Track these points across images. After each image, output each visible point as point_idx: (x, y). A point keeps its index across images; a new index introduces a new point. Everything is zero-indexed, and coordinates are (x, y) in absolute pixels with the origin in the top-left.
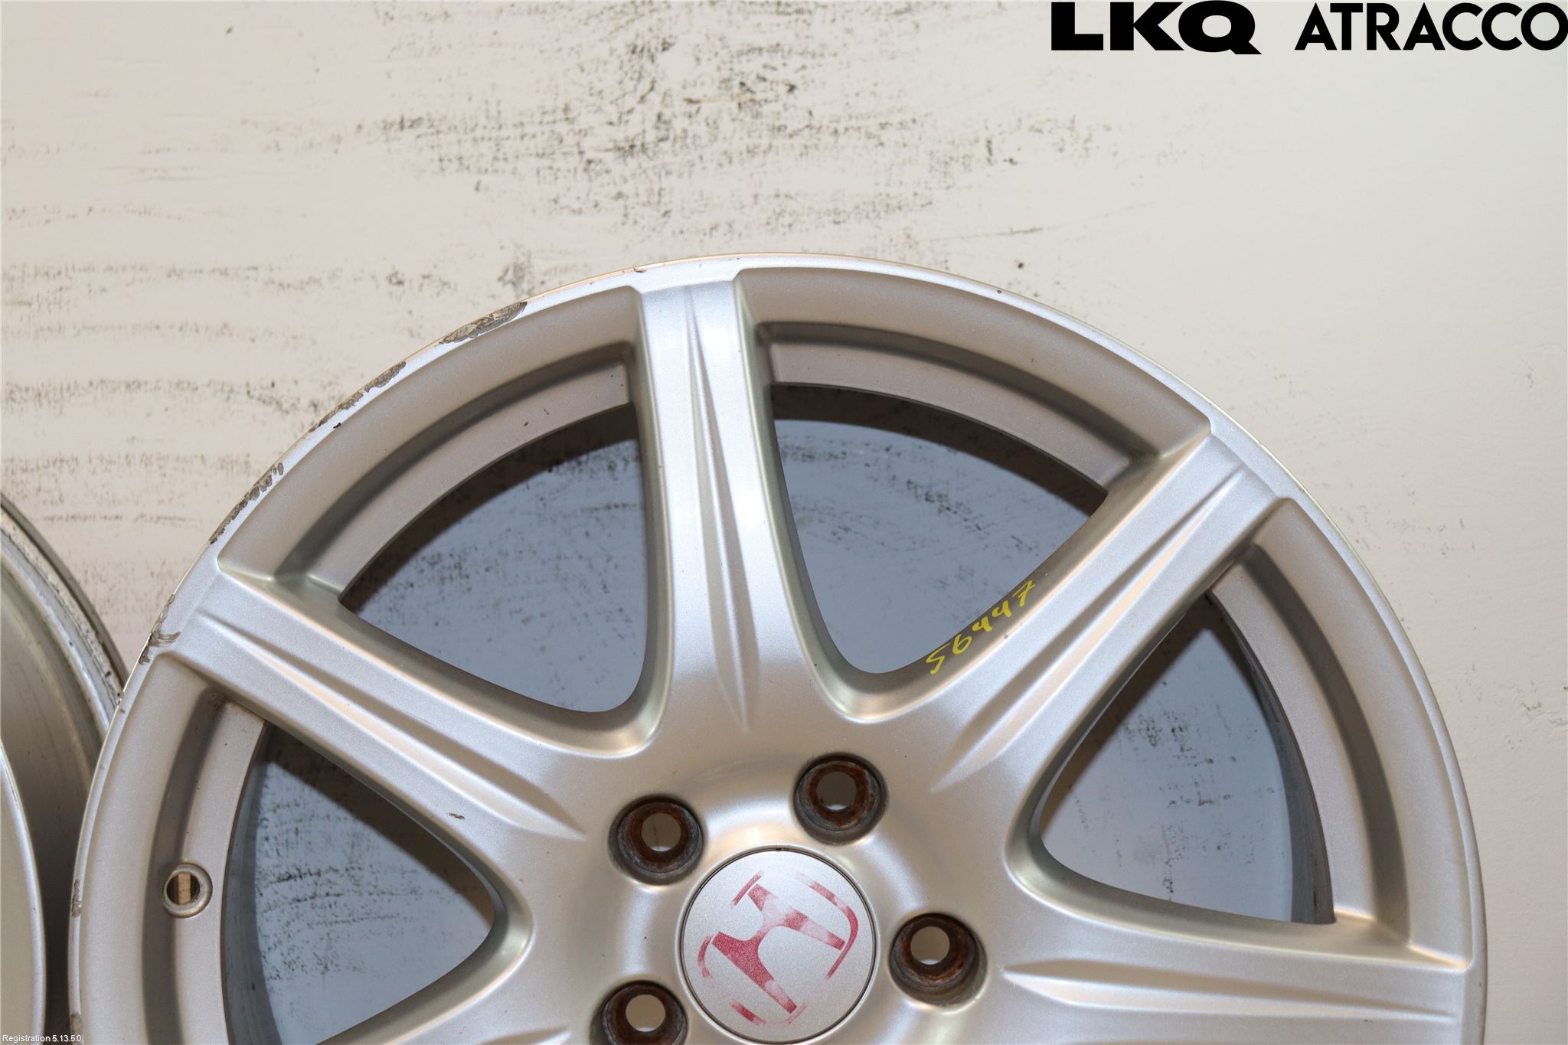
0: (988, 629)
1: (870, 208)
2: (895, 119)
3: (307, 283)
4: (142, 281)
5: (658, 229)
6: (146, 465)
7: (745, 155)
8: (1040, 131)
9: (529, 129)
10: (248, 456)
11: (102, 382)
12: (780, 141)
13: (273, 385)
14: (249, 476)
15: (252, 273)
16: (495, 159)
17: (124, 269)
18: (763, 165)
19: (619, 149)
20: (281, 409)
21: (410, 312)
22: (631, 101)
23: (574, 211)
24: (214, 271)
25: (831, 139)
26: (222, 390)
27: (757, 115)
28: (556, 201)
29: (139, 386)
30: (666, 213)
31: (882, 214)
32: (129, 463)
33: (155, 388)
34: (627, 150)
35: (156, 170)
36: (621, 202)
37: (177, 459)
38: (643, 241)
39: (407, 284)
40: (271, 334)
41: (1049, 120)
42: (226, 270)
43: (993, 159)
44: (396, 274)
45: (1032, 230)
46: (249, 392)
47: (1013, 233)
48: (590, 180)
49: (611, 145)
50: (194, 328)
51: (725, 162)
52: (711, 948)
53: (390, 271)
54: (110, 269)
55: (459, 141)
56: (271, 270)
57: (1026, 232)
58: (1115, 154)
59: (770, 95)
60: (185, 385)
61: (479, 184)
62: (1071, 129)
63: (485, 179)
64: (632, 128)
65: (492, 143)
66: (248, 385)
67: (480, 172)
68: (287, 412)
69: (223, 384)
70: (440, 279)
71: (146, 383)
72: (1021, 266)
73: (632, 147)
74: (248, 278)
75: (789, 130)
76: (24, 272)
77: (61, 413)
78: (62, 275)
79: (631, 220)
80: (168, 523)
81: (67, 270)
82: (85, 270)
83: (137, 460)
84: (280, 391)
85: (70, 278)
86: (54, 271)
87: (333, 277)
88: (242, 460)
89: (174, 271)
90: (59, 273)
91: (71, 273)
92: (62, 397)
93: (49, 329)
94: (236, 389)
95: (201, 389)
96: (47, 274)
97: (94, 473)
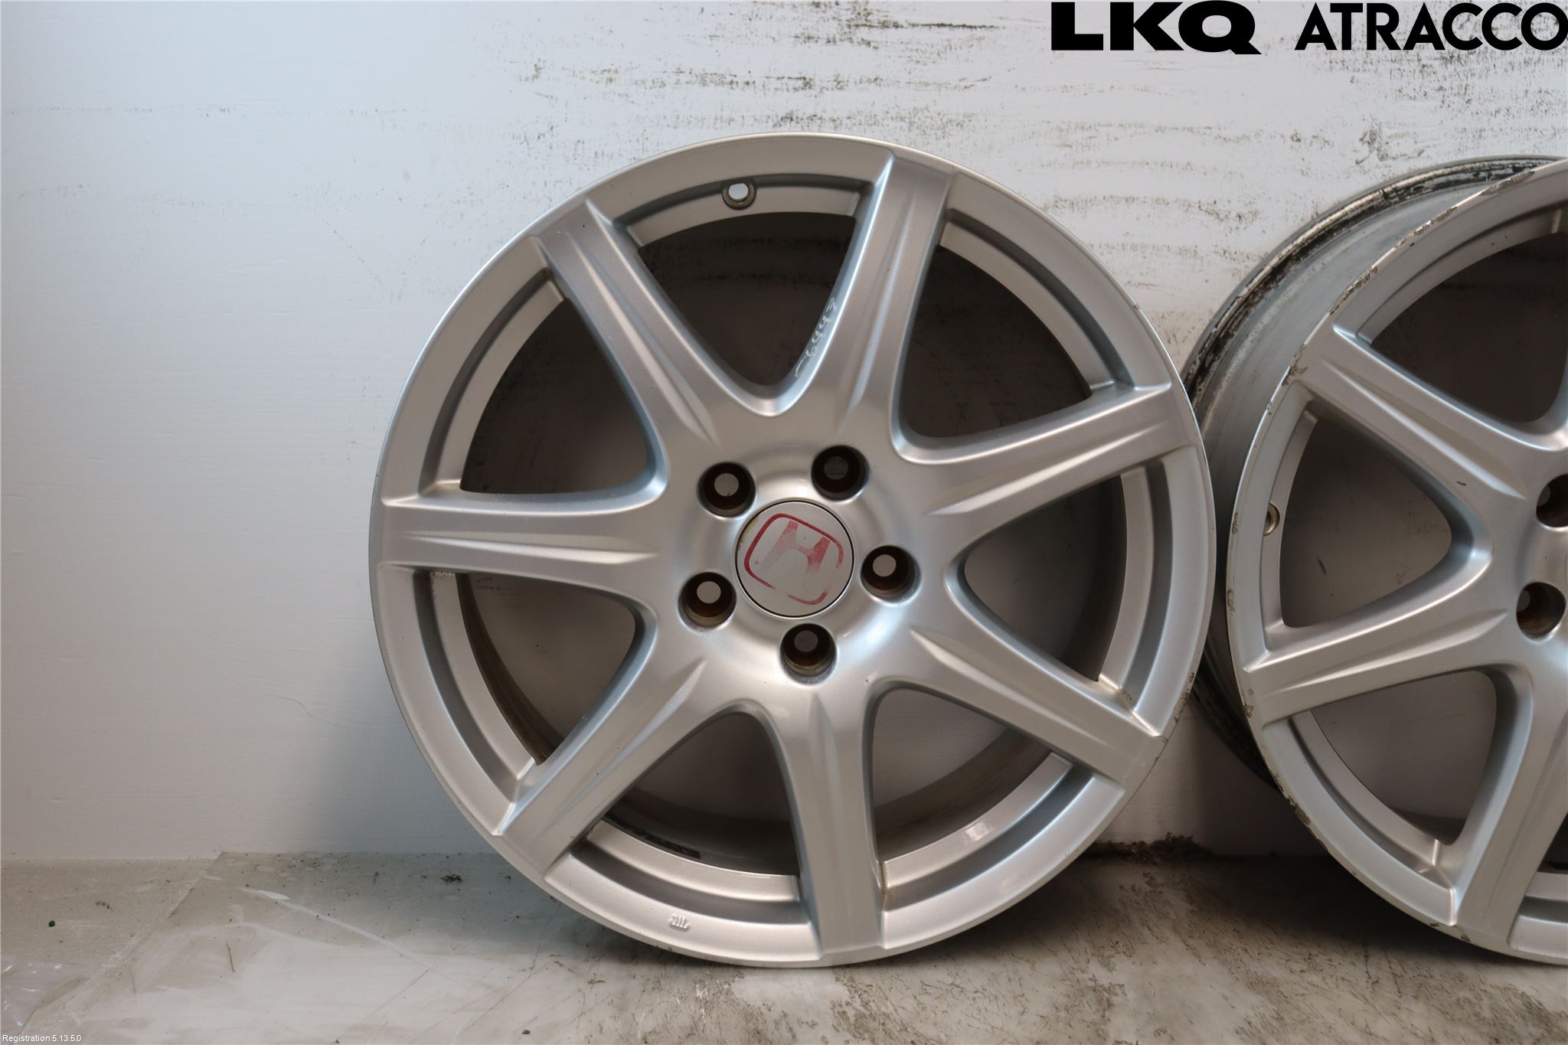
3: (1241, 139)
4: (1140, 134)
5: (1462, 111)
6: (1134, 250)
7: (1524, 66)
10: (1196, 247)
11: (1111, 197)
12: (1546, 56)
13: (1215, 203)
14: (1196, 259)
15: (1208, 131)
16: (1365, 62)
17: (1130, 126)
18: (1531, 73)
19: (1444, 58)
20: (1218, 218)
21: (1303, 159)
23: (1411, 98)
24: (1184, 129)
28: (1400, 91)
29: (1134, 200)
30: (1469, 101)
32: (1124, 249)
33: (1143, 202)
34: (1449, 59)
35: (1155, 63)
36: (1441, 92)
37: (1153, 248)
38: (1452, 119)
39: (1302, 141)
40: (1216, 170)
42: (1192, 128)
44: (1296, 135)
46: (1200, 207)
48: (1424, 79)
50: (1170, 165)
51: (1508, 70)
53: (1293, 133)
54: (1121, 125)
56: (1220, 129)
60: (1162, 201)
61: (1353, 78)
63: (1358, 75)
66: (1200, 202)
67: (1356, 71)
68: (1222, 220)
69: (1185, 201)
70: (1323, 139)
71: (1137, 199)
74: (1205, 134)
76: (1069, 126)
77: (1085, 216)
78: (1092, 129)
79: (1446, 105)
80: (1145, 287)
81: (1095, 125)
82: (1106, 126)
83: (1129, 247)
84: (1219, 207)
85: (1097, 131)
86: (1087, 126)
87: (1258, 135)
88: (1192, 250)
89: (1160, 128)
90: (1090, 127)
91: (1097, 128)
92: (1087, 206)
93: (1082, 163)
94: (1192, 205)
95: (1170, 204)
96: (1083, 128)
97: (1102, 254)
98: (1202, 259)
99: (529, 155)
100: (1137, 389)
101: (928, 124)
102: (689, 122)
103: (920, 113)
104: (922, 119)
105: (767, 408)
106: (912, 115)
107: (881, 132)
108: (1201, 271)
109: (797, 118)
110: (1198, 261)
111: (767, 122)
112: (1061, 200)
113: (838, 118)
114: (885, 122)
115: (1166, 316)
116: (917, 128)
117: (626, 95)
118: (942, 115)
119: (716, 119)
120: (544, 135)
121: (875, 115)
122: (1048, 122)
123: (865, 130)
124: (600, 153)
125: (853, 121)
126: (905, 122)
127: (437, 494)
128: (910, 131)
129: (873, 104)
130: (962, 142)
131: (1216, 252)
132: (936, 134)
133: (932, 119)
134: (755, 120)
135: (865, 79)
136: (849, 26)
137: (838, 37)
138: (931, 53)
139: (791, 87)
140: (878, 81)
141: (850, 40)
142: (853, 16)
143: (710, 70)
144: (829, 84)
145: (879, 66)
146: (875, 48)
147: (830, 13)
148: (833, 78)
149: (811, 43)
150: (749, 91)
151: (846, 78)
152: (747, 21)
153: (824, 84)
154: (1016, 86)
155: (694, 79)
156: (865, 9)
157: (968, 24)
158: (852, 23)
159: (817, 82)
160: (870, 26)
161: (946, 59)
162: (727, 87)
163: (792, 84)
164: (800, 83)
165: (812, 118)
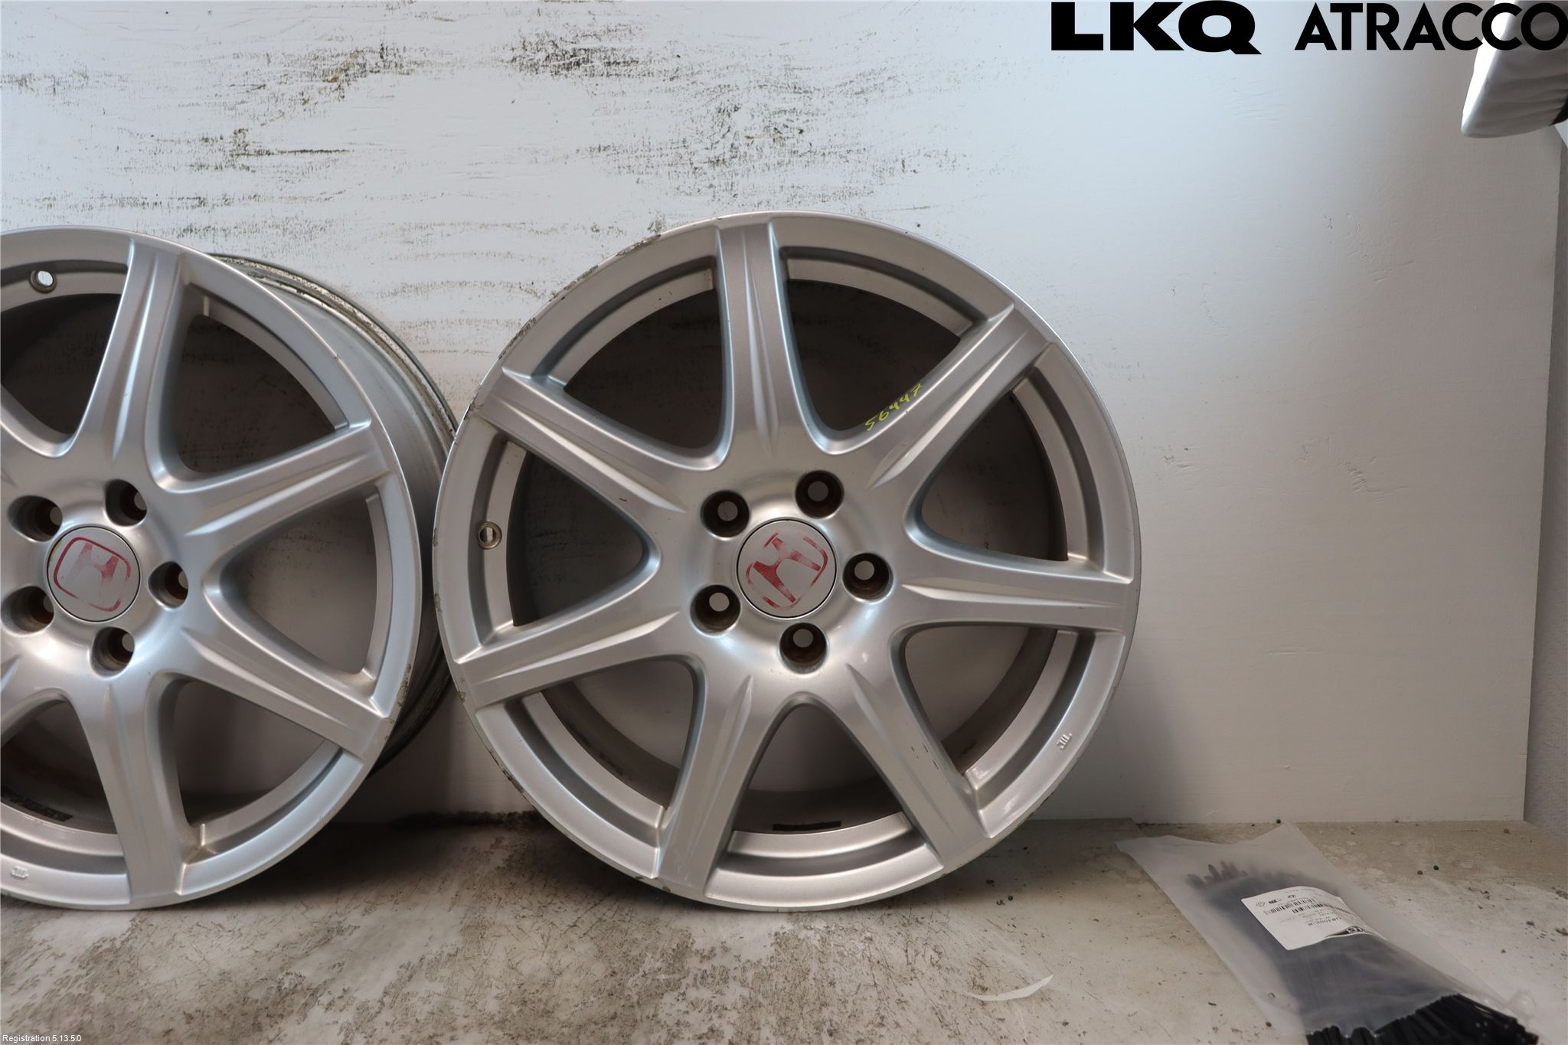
0: (897, 408)
1: (841, 194)
2: (854, 149)
3: (550, 231)
4: (467, 230)
5: (731, 204)
6: (469, 325)
7: (776, 165)
8: (930, 156)
9: (664, 152)
11: (448, 282)
12: (795, 159)
13: (532, 283)
15: (523, 226)
16: (647, 166)
17: (459, 224)
18: (785, 171)
19: (711, 162)
20: (536, 296)
21: (603, 246)
22: (717, 137)
23: (687, 194)
24: (503, 225)
25: (822, 158)
26: (507, 286)
27: (783, 145)
28: (678, 189)
29: (466, 284)
30: (735, 195)
31: (847, 197)
32: (461, 324)
33: (474, 285)
34: (716, 162)
35: (475, 174)
36: (712, 189)
37: (485, 321)
39: (601, 232)
40: (532, 257)
41: (934, 151)
42: (509, 224)
43: (905, 170)
44: (595, 227)
45: (925, 207)
46: (520, 287)
47: (915, 208)
48: (696, 178)
49: (707, 160)
50: (493, 254)
51: (766, 169)
52: (753, 571)
53: (593, 225)
54: (452, 224)
55: (629, 157)
56: (532, 224)
57: (921, 208)
58: (968, 169)
59: (790, 135)
60: (489, 283)
61: (638, 180)
62: (946, 155)
63: (642, 177)
64: (718, 151)
65: (646, 159)
66: (520, 284)
67: (639, 173)
68: (540, 298)
69: (508, 283)
70: (618, 228)
71: (469, 283)
72: (919, 226)
73: (718, 161)
74: (520, 228)
75: (799, 153)
76: (410, 226)
77: (427, 298)
78: (428, 228)
79: (717, 199)
80: (480, 354)
81: (430, 225)
82: (440, 225)
83: (465, 322)
84: (536, 286)
85: (433, 229)
86: (424, 226)
87: (564, 227)
88: (517, 321)
89: (484, 225)
90: (427, 226)
91: (433, 227)
92: (428, 291)
93: (422, 255)
94: (514, 286)
95: (497, 286)
96: (421, 227)
97: (444, 328)
100: (351, 426)
101: (297, 230)
103: (291, 222)
104: (293, 226)
106: (285, 223)
107: (261, 237)
109: (195, 229)
112: (408, 286)
113: (227, 228)
114: (264, 230)
117: (63, 217)
118: (308, 222)
121: (256, 225)
122: (393, 224)
123: (249, 237)
125: (240, 230)
126: (279, 228)
128: (284, 236)
129: (254, 216)
130: (326, 243)
132: (305, 237)
134: (163, 232)
135: (246, 197)
136: (232, 156)
137: (223, 165)
138: (297, 174)
139: (189, 206)
140: (257, 198)
141: (234, 166)
142: (235, 148)
143: (125, 195)
144: (219, 202)
145: (257, 185)
146: (253, 171)
147: (216, 146)
148: (222, 197)
149: (203, 170)
150: (157, 209)
151: (231, 197)
152: (153, 156)
153: (215, 202)
154: (366, 197)
155: (115, 202)
156: (244, 142)
157: (325, 149)
158: (234, 153)
159: (210, 201)
160: (248, 155)
161: (309, 178)
162: (140, 207)
163: (190, 203)
164: (196, 202)
165: (207, 229)
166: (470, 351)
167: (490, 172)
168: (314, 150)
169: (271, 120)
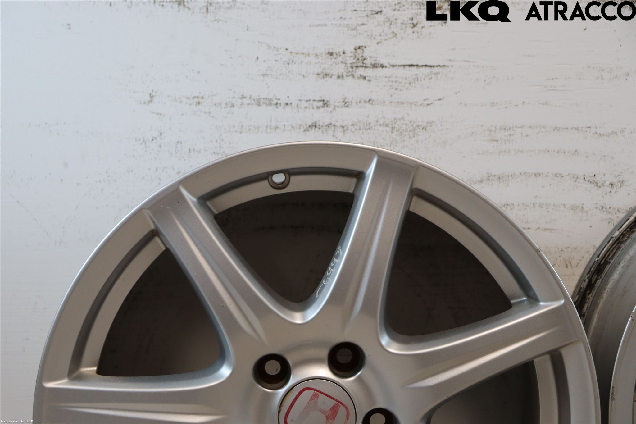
3: (611, 134)
4: (543, 132)
6: (541, 207)
10: (583, 204)
11: (525, 173)
13: (595, 176)
14: (583, 213)
15: (588, 129)
17: (536, 127)
20: (597, 185)
24: (572, 128)
26: (573, 177)
29: (540, 175)
32: (534, 207)
33: (546, 176)
35: (551, 87)
37: (554, 205)
40: (595, 154)
42: (578, 128)
46: (584, 178)
50: (563, 152)
54: (531, 127)
56: (596, 128)
60: (558, 175)
66: (584, 176)
68: (600, 187)
69: (574, 175)
71: (543, 174)
74: (586, 131)
76: (496, 128)
77: (508, 185)
78: (511, 129)
80: (549, 231)
81: (513, 127)
82: (520, 127)
83: (538, 205)
84: (598, 178)
85: (514, 131)
86: (507, 128)
88: (580, 206)
89: (556, 128)
90: (510, 128)
91: (515, 129)
92: (509, 179)
93: (505, 151)
94: (579, 177)
95: (564, 176)
96: (505, 129)
97: (520, 210)
98: (587, 212)
99: (146, 151)
100: (541, 303)
101: (403, 128)
102: (250, 129)
103: (398, 122)
104: (400, 126)
105: (298, 318)
106: (393, 123)
108: (587, 220)
109: (319, 126)
110: (584, 214)
111: (300, 128)
112: (492, 176)
113: (346, 125)
114: (376, 128)
115: (564, 249)
116: (397, 131)
117: (209, 113)
118: (413, 122)
119: (267, 127)
120: (156, 138)
121: (369, 124)
122: (482, 126)
123: (363, 133)
124: (192, 149)
125: (355, 127)
126: (389, 127)
127: (80, 378)
128: (392, 132)
129: (368, 116)
131: (596, 208)
132: (409, 134)
133: (406, 125)
134: (292, 127)
135: (362, 101)
136: (352, 67)
137: (345, 74)
138: (405, 83)
139: (315, 106)
140: (371, 102)
141: (353, 76)
142: (355, 61)
143: (263, 96)
144: (340, 104)
145: (372, 92)
146: (369, 81)
147: (339, 59)
148: (342, 100)
149: (328, 78)
150: (288, 109)
151: (350, 100)
152: (287, 65)
153: (336, 104)
154: (461, 103)
155: (253, 102)
156: (362, 56)
157: (429, 64)
158: (354, 65)
159: (332, 103)
160: (366, 67)
161: (415, 87)
162: (274, 107)
163: (316, 104)
164: (321, 104)
165: (329, 125)
166: (541, 228)
167: (563, 86)
168: (420, 64)
169: (386, 40)
